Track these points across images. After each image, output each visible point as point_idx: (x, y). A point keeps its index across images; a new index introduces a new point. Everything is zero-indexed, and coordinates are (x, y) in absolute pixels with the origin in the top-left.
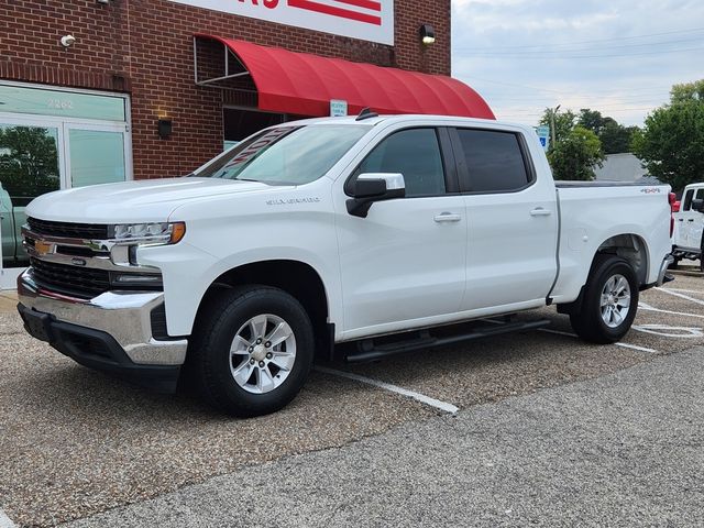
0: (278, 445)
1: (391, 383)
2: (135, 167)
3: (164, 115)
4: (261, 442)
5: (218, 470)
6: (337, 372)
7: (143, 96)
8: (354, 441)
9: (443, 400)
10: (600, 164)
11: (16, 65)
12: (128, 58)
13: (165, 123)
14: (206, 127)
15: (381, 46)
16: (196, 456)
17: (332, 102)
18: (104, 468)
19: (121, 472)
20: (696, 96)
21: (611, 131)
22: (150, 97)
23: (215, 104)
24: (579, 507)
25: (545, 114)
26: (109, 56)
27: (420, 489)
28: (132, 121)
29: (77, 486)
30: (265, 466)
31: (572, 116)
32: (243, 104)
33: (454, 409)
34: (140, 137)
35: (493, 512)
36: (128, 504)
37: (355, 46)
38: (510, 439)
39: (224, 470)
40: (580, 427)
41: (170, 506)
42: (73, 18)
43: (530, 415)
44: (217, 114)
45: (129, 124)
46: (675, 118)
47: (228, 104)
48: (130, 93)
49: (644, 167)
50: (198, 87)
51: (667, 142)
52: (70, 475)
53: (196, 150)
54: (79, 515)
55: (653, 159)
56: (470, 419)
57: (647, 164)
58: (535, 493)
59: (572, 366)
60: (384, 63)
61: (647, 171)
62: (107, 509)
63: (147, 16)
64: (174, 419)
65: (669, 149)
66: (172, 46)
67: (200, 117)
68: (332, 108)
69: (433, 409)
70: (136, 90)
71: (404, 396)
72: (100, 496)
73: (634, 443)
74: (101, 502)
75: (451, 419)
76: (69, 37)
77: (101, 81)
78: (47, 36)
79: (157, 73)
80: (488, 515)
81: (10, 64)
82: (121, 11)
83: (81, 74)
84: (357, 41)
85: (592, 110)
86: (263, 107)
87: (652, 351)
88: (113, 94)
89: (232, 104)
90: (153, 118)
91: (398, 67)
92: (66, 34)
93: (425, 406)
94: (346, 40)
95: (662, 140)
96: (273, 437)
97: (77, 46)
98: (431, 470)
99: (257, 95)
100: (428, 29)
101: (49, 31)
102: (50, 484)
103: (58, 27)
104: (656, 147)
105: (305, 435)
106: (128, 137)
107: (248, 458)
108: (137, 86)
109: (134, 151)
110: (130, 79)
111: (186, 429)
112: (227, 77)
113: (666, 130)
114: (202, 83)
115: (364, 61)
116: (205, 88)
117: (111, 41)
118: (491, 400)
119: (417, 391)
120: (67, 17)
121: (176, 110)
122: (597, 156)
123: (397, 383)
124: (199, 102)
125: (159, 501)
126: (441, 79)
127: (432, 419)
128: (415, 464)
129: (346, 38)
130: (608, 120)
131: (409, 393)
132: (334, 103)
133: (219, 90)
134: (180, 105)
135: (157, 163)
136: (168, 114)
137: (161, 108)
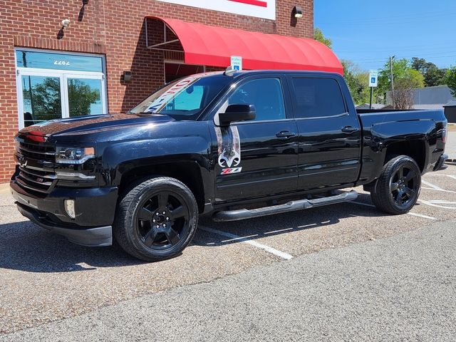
0: (168, 280)
3: (126, 68)
4: (158, 278)
5: (126, 297)
6: (219, 232)
7: (113, 56)
9: (284, 251)
11: (33, 39)
12: (103, 33)
13: (128, 73)
15: (267, 20)
16: (115, 287)
19: (65, 297)
23: (158, 60)
24: (358, 324)
26: (92, 32)
27: (254, 311)
28: (107, 72)
29: (35, 306)
30: (157, 294)
32: (177, 60)
33: (289, 257)
34: (112, 82)
35: (299, 327)
36: (64, 318)
37: (250, 21)
38: (322, 278)
39: (130, 297)
40: (371, 270)
41: (90, 320)
42: (69, 9)
44: (161, 66)
45: (104, 73)
48: (105, 55)
50: (148, 50)
52: (32, 298)
53: (147, 89)
54: (31, 325)
56: (299, 264)
58: (330, 314)
60: (269, 31)
62: (50, 321)
63: (116, 6)
66: (132, 24)
67: (150, 68)
68: (232, 61)
69: (276, 257)
70: (109, 53)
71: (258, 248)
72: (48, 313)
73: (406, 282)
74: (47, 317)
75: (286, 264)
76: (67, 20)
77: (87, 48)
78: (52, 20)
79: (122, 41)
81: (30, 38)
82: (99, 3)
83: (74, 43)
84: (251, 18)
85: (419, 58)
86: (188, 62)
87: (432, 218)
88: (94, 55)
91: (278, 34)
92: (64, 19)
94: (243, 17)
96: (166, 275)
97: (72, 26)
99: (184, 53)
100: (298, 8)
101: (54, 17)
103: (60, 14)
105: (188, 274)
106: (103, 82)
107: (148, 288)
108: (110, 50)
109: (108, 91)
110: (105, 46)
112: (165, 43)
115: (256, 30)
116: (153, 50)
117: (93, 22)
118: (316, 251)
120: (65, 8)
124: (148, 59)
127: (274, 264)
128: (255, 294)
129: (244, 16)
130: (430, 64)
131: (262, 247)
132: (233, 57)
133: (162, 51)
134: (137, 61)
135: (122, 98)
136: (129, 67)
137: (125, 63)
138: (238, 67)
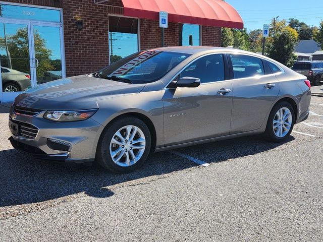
2: (65, 44)
3: (79, 19)
8: (153, 181)
14: (99, 25)
17: (160, 12)
18: (22, 193)
22: (73, 10)
24: (265, 219)
27: (182, 208)
31: (285, 22)
32: (118, 14)
33: (207, 165)
35: (219, 221)
41: (51, 214)
44: (105, 19)
45: (62, 23)
47: (111, 13)
48: (63, 8)
50: (96, 5)
57: (320, 45)
62: (18, 215)
77: (48, 2)
80: (216, 223)
87: (314, 136)
88: (54, 8)
90: (74, 20)
93: (193, 163)
106: (62, 30)
109: (65, 36)
110: (62, 2)
114: (97, 3)
116: (99, 6)
119: (190, 155)
121: (85, 16)
125: (46, 210)
127: (195, 170)
133: (106, 7)
134: (87, 14)
135: (76, 42)
136: (81, 18)
137: (78, 15)
138: (165, 20)
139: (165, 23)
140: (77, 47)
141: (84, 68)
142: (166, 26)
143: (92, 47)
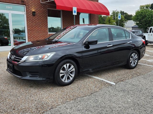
0: (73, 95)
1: (96, 76)
2: (27, 23)
3: (34, 10)
4: (68, 95)
5: (59, 104)
7: (29, 6)
8: (92, 94)
9: (111, 81)
10: (126, 22)
13: (34, 12)
14: (43, 13)
16: (52, 99)
17: (73, 7)
18: (28, 104)
19: (33, 105)
20: (145, 8)
21: (126, 16)
22: (30, 6)
23: (45, 8)
25: (112, 12)
28: (26, 12)
30: (71, 102)
31: (118, 12)
32: (52, 8)
33: (114, 84)
34: (28, 16)
38: (132, 92)
39: (60, 104)
40: (147, 88)
43: (133, 85)
44: (46, 10)
45: (25, 12)
46: (142, 13)
47: (48, 8)
48: (25, 5)
49: (135, 23)
50: (41, 4)
51: (140, 18)
52: (19, 106)
53: (41, 19)
55: (137, 21)
56: (119, 86)
59: (138, 71)
61: (135, 24)
64: (44, 88)
65: (140, 19)
67: (42, 11)
68: (73, 9)
69: (109, 84)
70: (27, 4)
71: (101, 80)
75: (114, 87)
77: (19, 2)
85: (122, 11)
88: (21, 5)
89: (49, 8)
90: (31, 11)
93: (107, 83)
95: (139, 17)
96: (71, 93)
98: (115, 103)
99: (56, 6)
102: (14, 109)
104: (137, 19)
105: (79, 92)
106: (25, 16)
107: (66, 100)
109: (27, 19)
110: (25, 2)
111: (48, 91)
112: (48, 1)
113: (140, 15)
114: (42, 3)
116: (43, 4)
118: (122, 81)
119: (103, 78)
121: (36, 9)
122: (125, 21)
123: (98, 76)
124: (42, 7)
126: (97, 2)
127: (110, 87)
128: (110, 100)
130: (126, 13)
131: (102, 79)
132: (74, 8)
133: (46, 5)
134: (37, 8)
135: (32, 22)
136: (35, 10)
137: (33, 9)
138: (75, 11)
139: (75, 13)
140: (33, 24)
141: (36, 34)
142: (76, 14)
143: (40, 24)
